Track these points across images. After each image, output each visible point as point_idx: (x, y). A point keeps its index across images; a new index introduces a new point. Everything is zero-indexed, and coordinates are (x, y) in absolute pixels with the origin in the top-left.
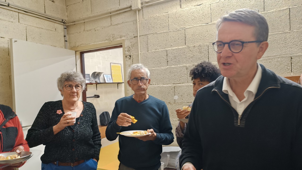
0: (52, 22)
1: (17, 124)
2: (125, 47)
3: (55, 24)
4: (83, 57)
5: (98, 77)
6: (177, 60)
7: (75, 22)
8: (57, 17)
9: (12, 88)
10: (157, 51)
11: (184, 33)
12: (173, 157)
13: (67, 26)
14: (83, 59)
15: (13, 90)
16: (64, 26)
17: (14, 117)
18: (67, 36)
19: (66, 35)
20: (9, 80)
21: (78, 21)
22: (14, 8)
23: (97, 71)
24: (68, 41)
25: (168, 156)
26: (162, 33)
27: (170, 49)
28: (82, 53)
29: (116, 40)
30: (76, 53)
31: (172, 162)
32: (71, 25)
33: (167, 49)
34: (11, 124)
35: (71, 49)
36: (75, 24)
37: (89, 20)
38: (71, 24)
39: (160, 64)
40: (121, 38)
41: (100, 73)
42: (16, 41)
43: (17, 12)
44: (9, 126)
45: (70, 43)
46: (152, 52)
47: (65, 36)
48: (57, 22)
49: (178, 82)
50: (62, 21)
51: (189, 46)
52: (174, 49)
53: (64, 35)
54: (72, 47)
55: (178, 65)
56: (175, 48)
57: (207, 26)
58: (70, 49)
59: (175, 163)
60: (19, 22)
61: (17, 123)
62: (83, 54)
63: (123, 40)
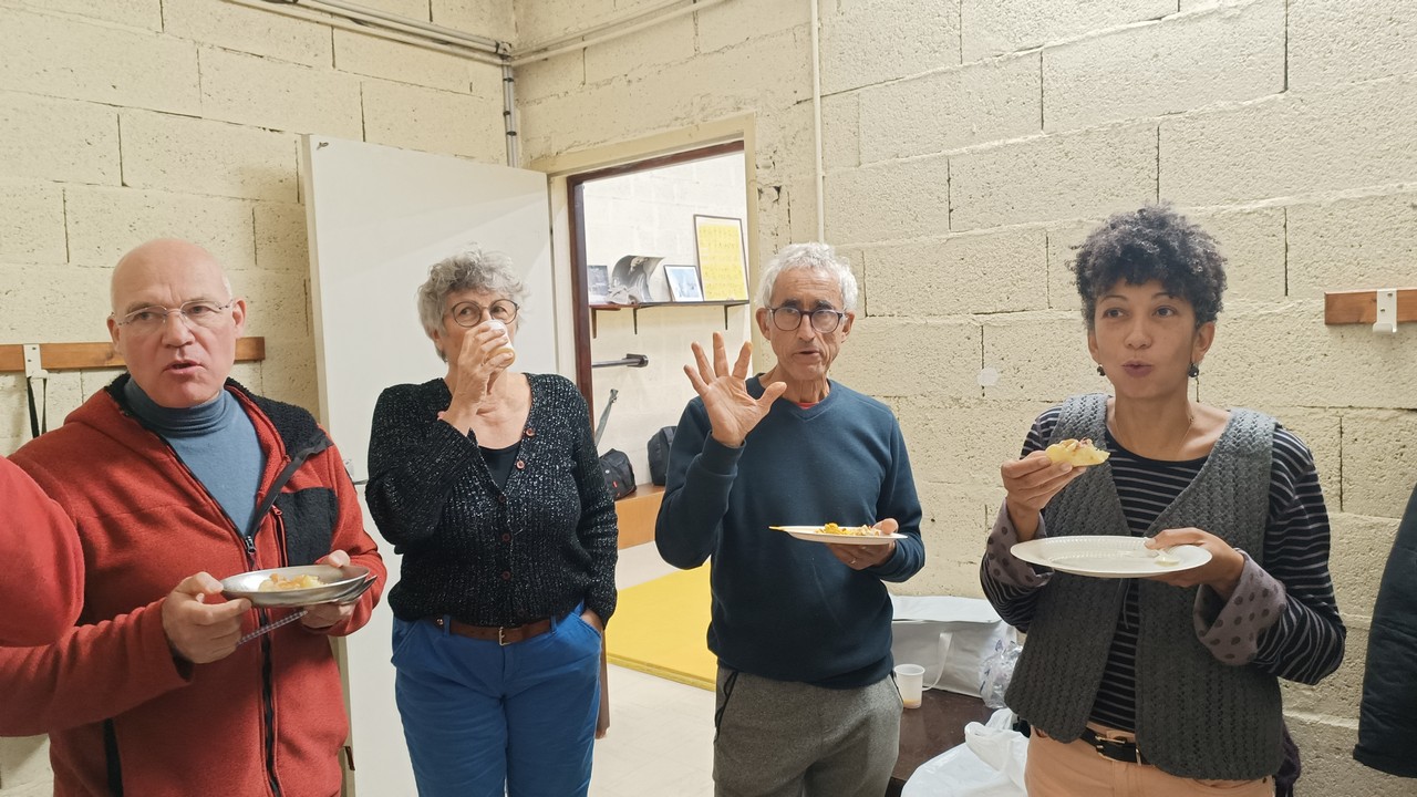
0: (456, 55)
1: (334, 477)
2: (757, 148)
3: (471, 62)
4: (577, 197)
5: (642, 276)
6: (997, 203)
7: (545, 50)
8: (478, 33)
9: (312, 331)
10: (902, 163)
11: (1039, 72)
12: (968, 647)
13: (516, 70)
14: (577, 206)
15: (316, 336)
16: (505, 69)
17: (323, 451)
18: (516, 114)
19: (512, 108)
20: (303, 297)
21: (561, 44)
22: (316, 9)
23: (639, 251)
24: (519, 131)
25: (946, 637)
26: (926, 76)
27: (964, 150)
28: (574, 182)
29: (719, 119)
30: (549, 183)
31: (962, 667)
32: (530, 64)
33: (951, 152)
34: (313, 477)
35: (533, 164)
36: (546, 59)
37: (604, 38)
38: (533, 58)
39: (916, 224)
40: (739, 109)
41: (648, 258)
42: (326, 144)
43: (326, 24)
44: (303, 487)
45: (528, 140)
46: (878, 169)
47: (506, 113)
48: (477, 55)
49: (1001, 307)
50: (494, 50)
51: (1060, 132)
52: (982, 152)
53: (505, 107)
54: (535, 156)
55: (1004, 227)
56: (989, 147)
57: (1156, 31)
58: (527, 168)
59: (977, 674)
60: (334, 66)
61: (333, 473)
62: (577, 187)
63: (747, 117)
